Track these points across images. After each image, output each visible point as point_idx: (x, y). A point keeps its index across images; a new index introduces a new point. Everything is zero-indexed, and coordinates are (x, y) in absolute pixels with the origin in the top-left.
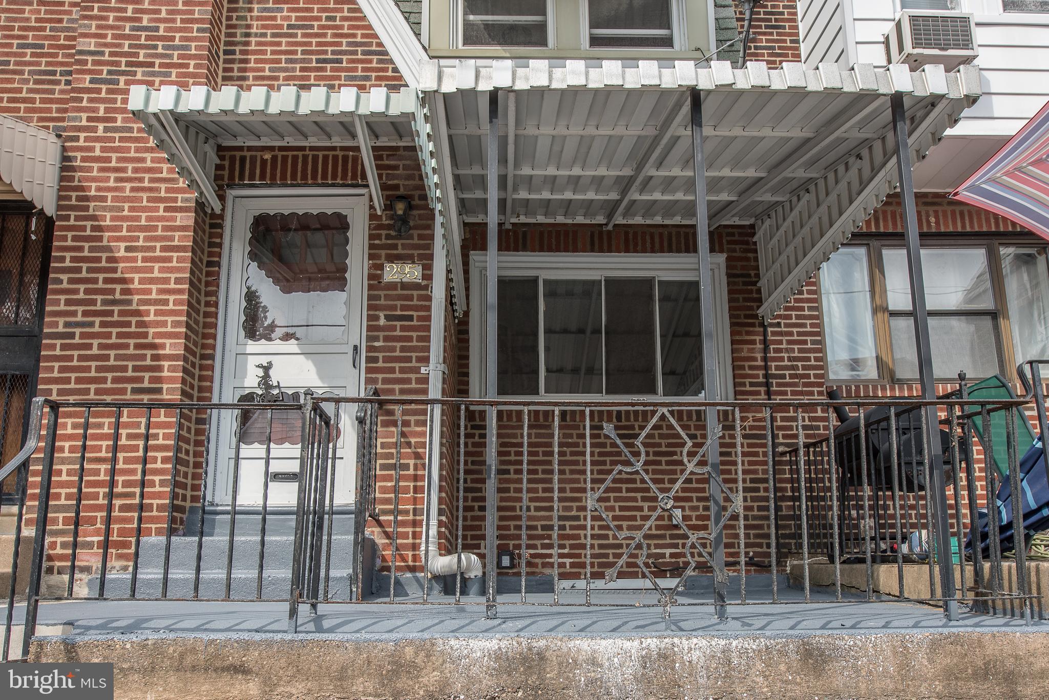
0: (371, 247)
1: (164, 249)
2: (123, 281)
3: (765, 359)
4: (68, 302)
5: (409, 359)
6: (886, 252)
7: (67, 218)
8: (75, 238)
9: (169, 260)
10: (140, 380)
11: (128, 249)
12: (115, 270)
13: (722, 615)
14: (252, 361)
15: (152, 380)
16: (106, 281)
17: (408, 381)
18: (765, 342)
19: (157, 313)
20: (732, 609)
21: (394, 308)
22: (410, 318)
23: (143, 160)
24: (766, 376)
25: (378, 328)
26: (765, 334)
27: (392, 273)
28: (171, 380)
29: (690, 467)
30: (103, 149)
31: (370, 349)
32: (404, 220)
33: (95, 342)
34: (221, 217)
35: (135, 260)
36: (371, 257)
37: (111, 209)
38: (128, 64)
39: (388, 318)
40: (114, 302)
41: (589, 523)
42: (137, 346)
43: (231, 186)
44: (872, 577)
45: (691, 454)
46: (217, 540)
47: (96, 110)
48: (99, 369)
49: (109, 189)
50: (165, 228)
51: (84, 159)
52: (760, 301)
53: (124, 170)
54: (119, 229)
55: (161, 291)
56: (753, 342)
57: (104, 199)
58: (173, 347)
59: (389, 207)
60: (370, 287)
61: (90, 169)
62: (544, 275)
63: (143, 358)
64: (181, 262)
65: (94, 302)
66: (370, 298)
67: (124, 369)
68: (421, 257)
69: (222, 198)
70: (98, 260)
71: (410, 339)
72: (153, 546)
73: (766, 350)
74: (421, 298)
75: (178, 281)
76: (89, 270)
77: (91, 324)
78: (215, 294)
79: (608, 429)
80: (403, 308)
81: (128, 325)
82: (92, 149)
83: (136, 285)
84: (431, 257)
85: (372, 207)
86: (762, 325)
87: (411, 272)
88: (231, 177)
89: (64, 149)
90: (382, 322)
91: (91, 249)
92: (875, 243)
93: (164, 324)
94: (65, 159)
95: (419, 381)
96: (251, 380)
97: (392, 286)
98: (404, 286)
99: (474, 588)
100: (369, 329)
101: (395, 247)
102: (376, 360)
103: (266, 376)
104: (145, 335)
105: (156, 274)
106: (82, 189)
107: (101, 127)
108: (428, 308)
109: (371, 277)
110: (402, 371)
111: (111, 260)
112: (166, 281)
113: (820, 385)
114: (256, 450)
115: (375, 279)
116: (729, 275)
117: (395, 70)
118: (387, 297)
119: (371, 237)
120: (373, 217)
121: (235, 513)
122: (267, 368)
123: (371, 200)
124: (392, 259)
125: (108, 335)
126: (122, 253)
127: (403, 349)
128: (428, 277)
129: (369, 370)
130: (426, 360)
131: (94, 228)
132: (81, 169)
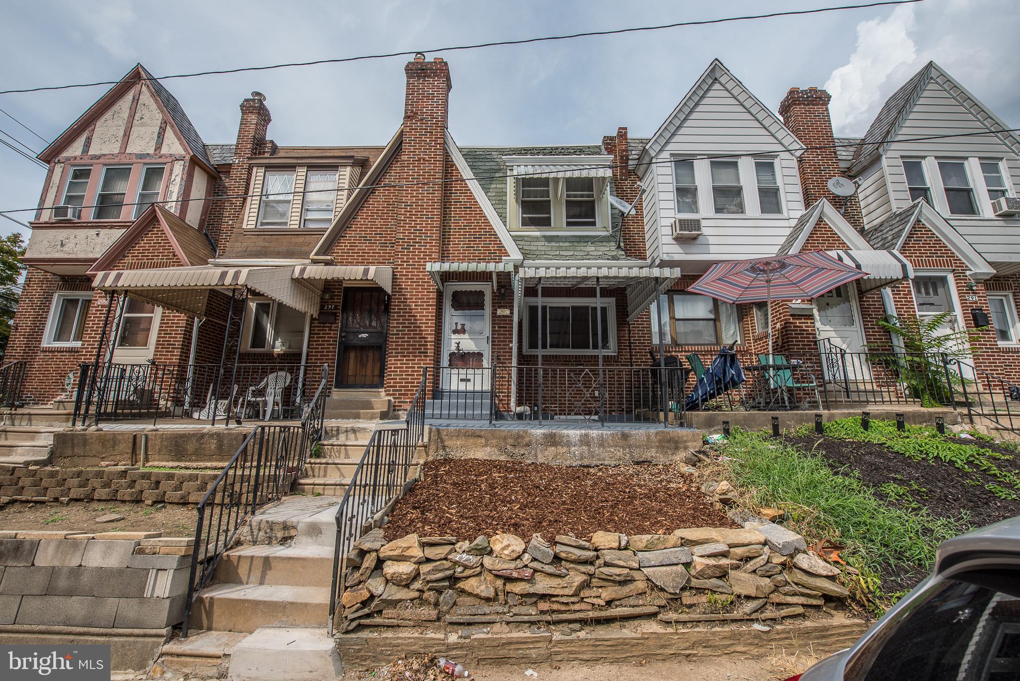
0: (493, 303)
1: (427, 305)
2: (414, 316)
3: (629, 337)
4: (397, 323)
5: (506, 341)
6: (675, 297)
7: (396, 295)
8: (398, 302)
9: (429, 309)
10: (421, 349)
11: (415, 306)
12: (411, 313)
13: (603, 425)
14: (453, 341)
15: (424, 349)
16: (409, 316)
17: (506, 349)
18: (629, 330)
19: (425, 327)
20: (605, 424)
21: (501, 324)
22: (506, 327)
23: (419, 275)
24: (629, 343)
25: (495, 331)
26: (629, 327)
27: (500, 312)
28: (430, 349)
29: (594, 385)
30: (406, 272)
31: (492, 338)
32: (504, 294)
33: (406, 337)
34: (443, 293)
35: (418, 309)
36: (493, 306)
37: (410, 292)
38: (413, 242)
39: (499, 327)
40: (412, 323)
41: (567, 402)
42: (419, 338)
43: (446, 282)
44: (658, 416)
45: (595, 381)
46: (445, 401)
47: (403, 258)
48: (407, 345)
49: (409, 285)
50: (427, 299)
51: (400, 275)
52: (627, 316)
53: (413, 279)
54: (412, 299)
55: (426, 320)
56: (625, 330)
57: (407, 289)
58: (431, 338)
59: (498, 289)
60: (493, 317)
61: (402, 279)
62: (549, 305)
63: (421, 341)
64: (432, 310)
65: (405, 323)
66: (492, 320)
67: (416, 345)
68: (509, 306)
69: (443, 286)
70: (406, 309)
71: (506, 334)
72: (429, 403)
73: (629, 333)
74: (510, 320)
75: (432, 316)
76: (403, 313)
77: (405, 331)
78: (441, 319)
79: (572, 375)
80: (504, 324)
81: (416, 331)
82: (403, 272)
83: (418, 318)
84: (513, 306)
85: (493, 289)
86: (628, 324)
87: (507, 312)
88: (446, 279)
89: (393, 272)
90: (497, 328)
91: (404, 306)
92: (671, 293)
93: (428, 330)
94: (394, 275)
95: (509, 349)
96: (453, 348)
97: (500, 316)
98: (504, 316)
99: (528, 418)
100: (492, 331)
101: (501, 303)
102: (495, 341)
103: (458, 346)
104: (422, 334)
105: (425, 314)
106: (400, 285)
107: (405, 264)
108: (512, 324)
109: (492, 313)
110: (504, 345)
111: (410, 309)
112: (428, 316)
113: (649, 346)
114: (455, 371)
115: (494, 313)
116: (616, 306)
117: (500, 241)
118: (498, 320)
119: (493, 300)
120: (493, 292)
121: (450, 392)
122: (458, 344)
123: (493, 286)
124: (500, 307)
125: (410, 334)
126: (413, 307)
127: (504, 338)
128: (512, 313)
129: (492, 345)
130: (512, 342)
131: (404, 299)
132: (400, 279)
